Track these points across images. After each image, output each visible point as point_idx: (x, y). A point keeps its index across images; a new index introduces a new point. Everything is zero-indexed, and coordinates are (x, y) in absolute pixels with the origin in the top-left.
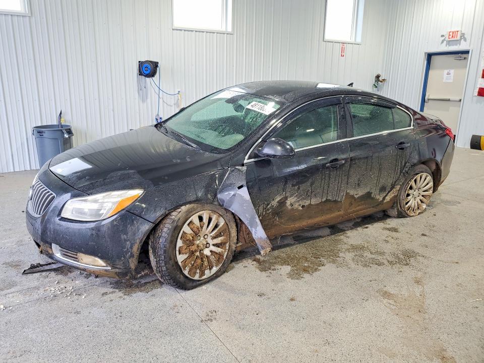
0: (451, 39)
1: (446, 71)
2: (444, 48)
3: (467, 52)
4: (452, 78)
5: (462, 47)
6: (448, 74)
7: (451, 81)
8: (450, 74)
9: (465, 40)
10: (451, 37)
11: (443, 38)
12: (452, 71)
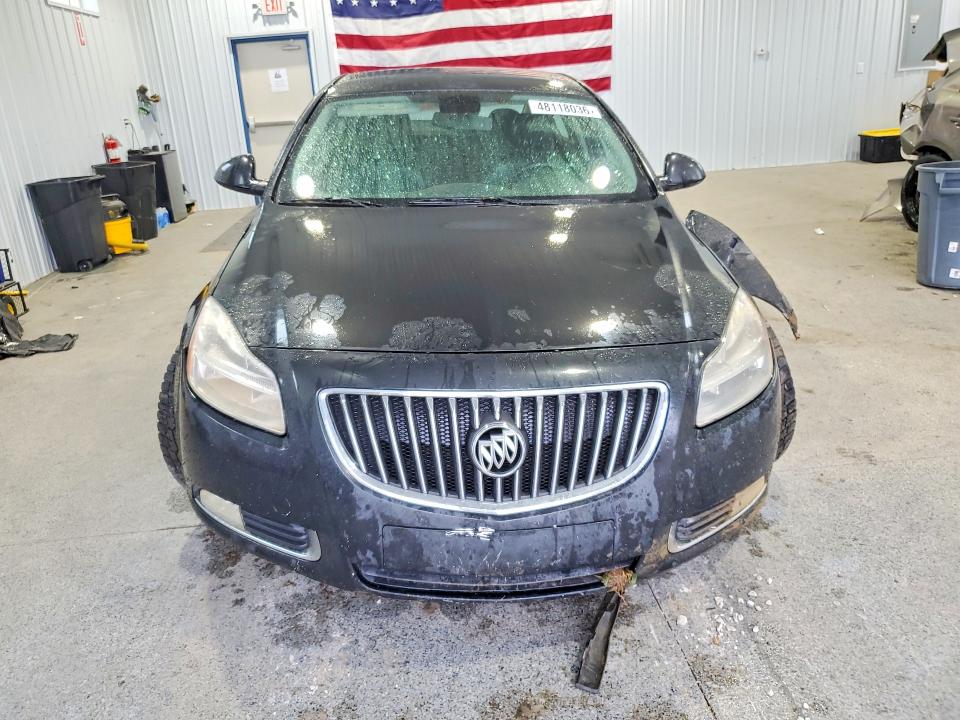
0: (271, 13)
1: (272, 73)
2: (260, 29)
3: (304, 37)
4: (287, 83)
5: (293, 26)
6: (277, 76)
7: (287, 89)
8: (280, 76)
9: (295, 14)
10: (270, 8)
11: (256, 10)
12: (283, 72)
